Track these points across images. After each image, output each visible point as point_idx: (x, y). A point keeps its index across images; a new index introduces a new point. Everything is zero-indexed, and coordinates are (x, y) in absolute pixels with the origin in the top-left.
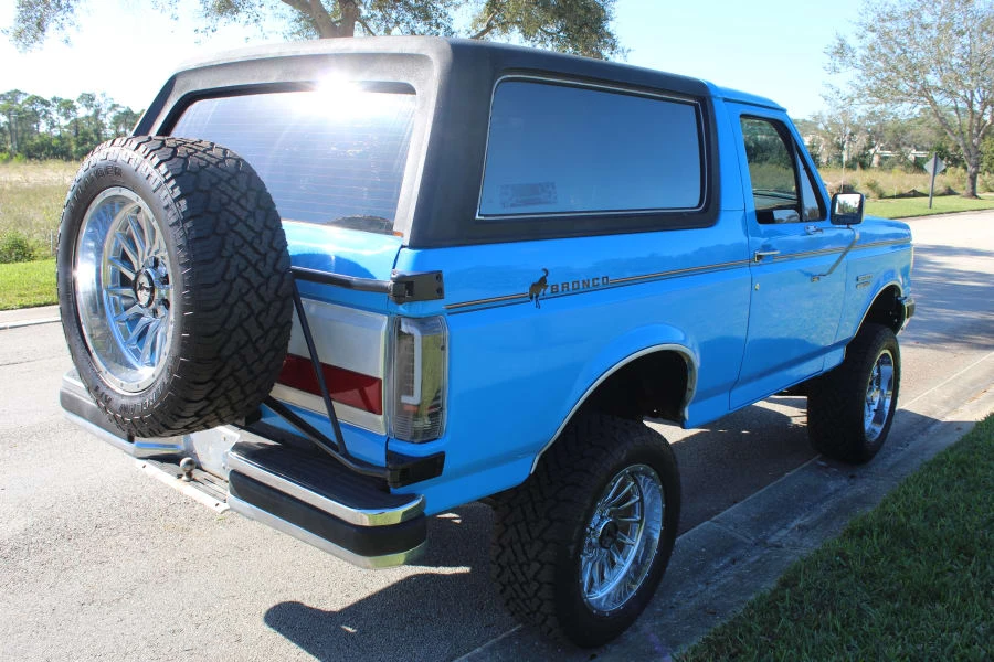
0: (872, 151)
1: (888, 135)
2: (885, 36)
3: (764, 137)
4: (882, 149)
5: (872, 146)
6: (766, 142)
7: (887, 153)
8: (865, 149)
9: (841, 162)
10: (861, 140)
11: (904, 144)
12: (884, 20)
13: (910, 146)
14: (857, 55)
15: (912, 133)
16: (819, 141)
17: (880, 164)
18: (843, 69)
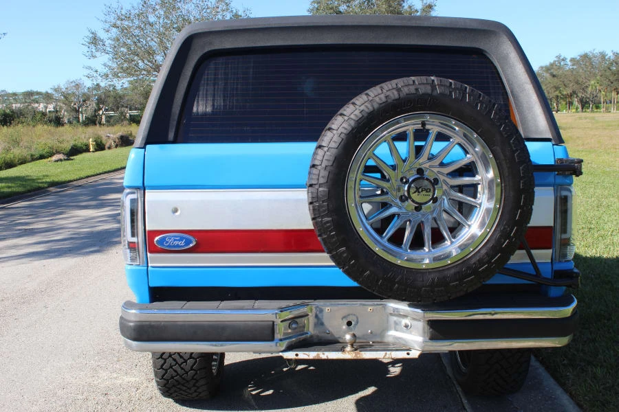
0: (101, 112)
1: (111, 100)
2: (124, 31)
3: (18, 105)
4: (106, 110)
5: (100, 109)
6: (20, 110)
7: (112, 113)
8: (96, 111)
9: (79, 121)
10: (92, 105)
11: (123, 106)
12: (122, 20)
13: (127, 107)
14: (107, 43)
15: (127, 98)
16: (61, 108)
17: (107, 121)
18: (98, 54)
